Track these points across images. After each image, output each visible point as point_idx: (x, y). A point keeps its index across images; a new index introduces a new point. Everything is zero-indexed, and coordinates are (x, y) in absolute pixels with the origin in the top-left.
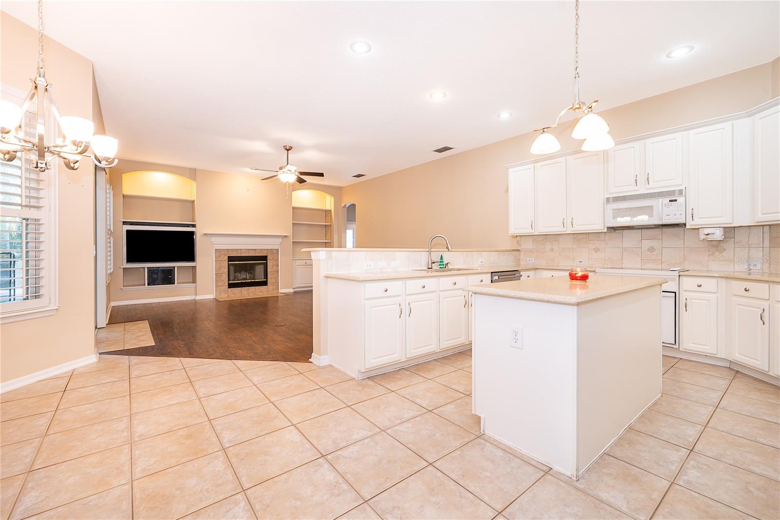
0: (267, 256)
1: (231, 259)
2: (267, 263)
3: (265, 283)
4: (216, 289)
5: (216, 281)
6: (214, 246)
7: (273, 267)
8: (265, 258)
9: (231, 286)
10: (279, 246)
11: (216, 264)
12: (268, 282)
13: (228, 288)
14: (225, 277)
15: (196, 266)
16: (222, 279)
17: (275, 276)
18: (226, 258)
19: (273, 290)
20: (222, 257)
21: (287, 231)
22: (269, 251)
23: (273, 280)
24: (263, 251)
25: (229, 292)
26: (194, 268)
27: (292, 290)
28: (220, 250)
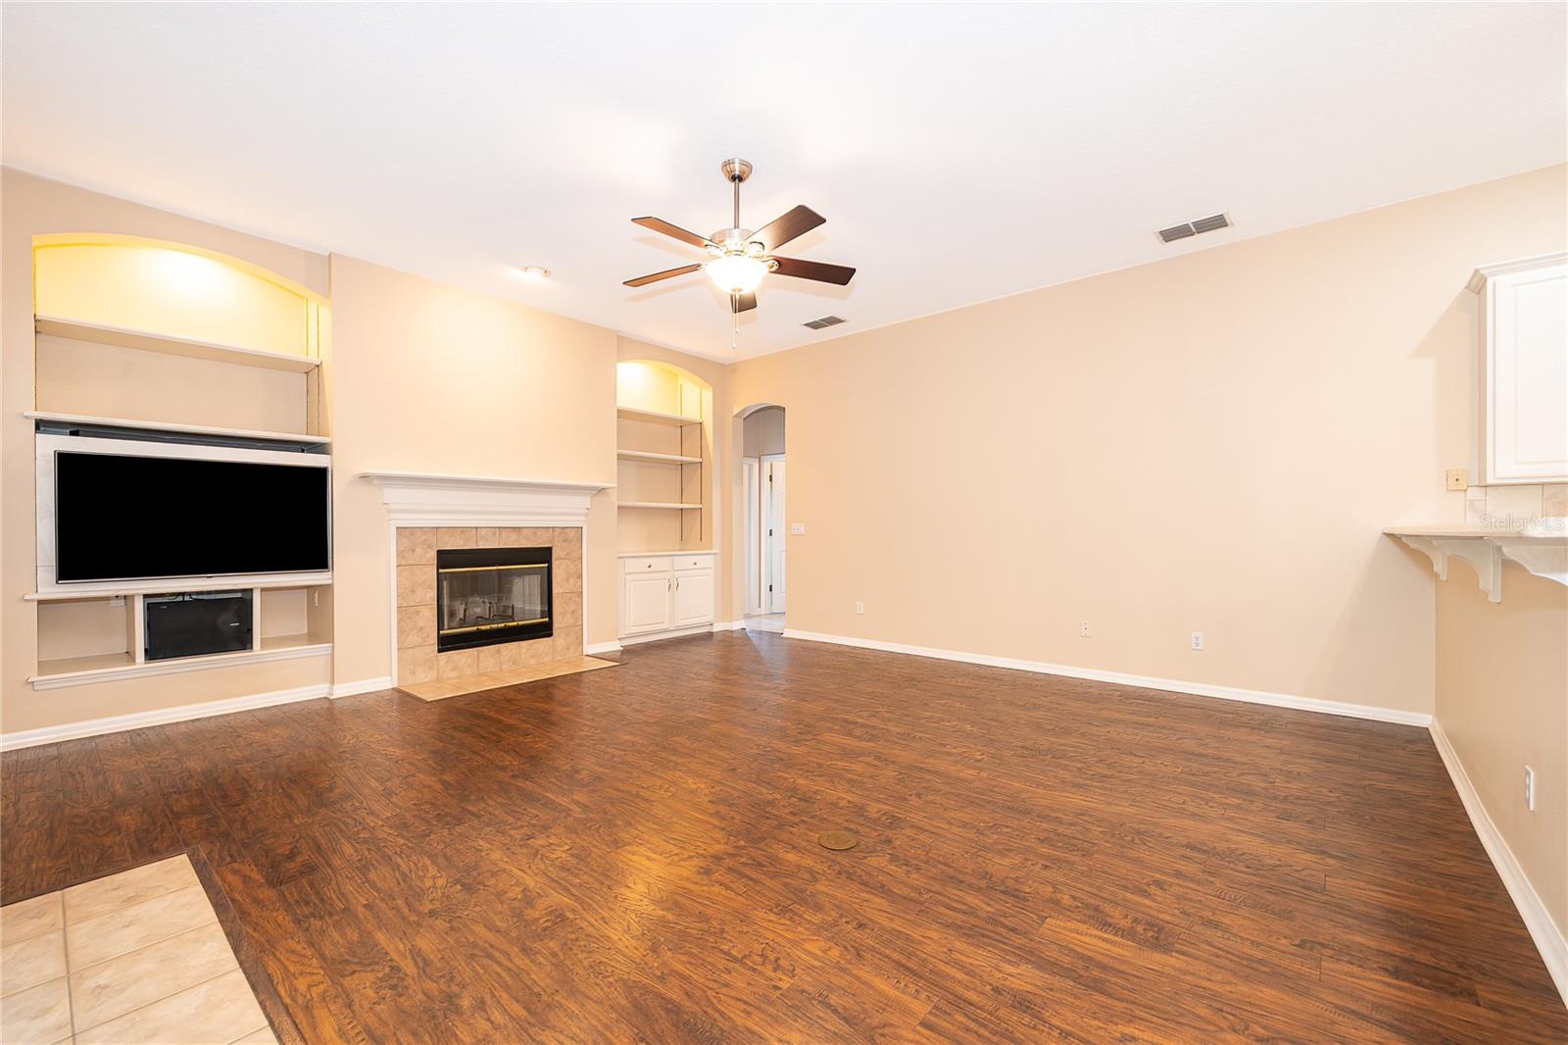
0: (550, 549)
1: (446, 558)
2: (550, 569)
3: (544, 630)
4: (400, 659)
5: (400, 632)
6: (393, 516)
7: (567, 580)
8: (543, 555)
9: (446, 643)
10: (583, 518)
11: (399, 575)
12: (555, 625)
13: (440, 651)
14: (429, 617)
15: (330, 585)
16: (421, 623)
17: (573, 607)
18: (433, 555)
19: (568, 649)
20: (419, 551)
21: (604, 474)
22: (557, 531)
23: (569, 620)
24: (539, 533)
25: (442, 663)
26: (327, 589)
27: (615, 646)
28: (412, 531)
